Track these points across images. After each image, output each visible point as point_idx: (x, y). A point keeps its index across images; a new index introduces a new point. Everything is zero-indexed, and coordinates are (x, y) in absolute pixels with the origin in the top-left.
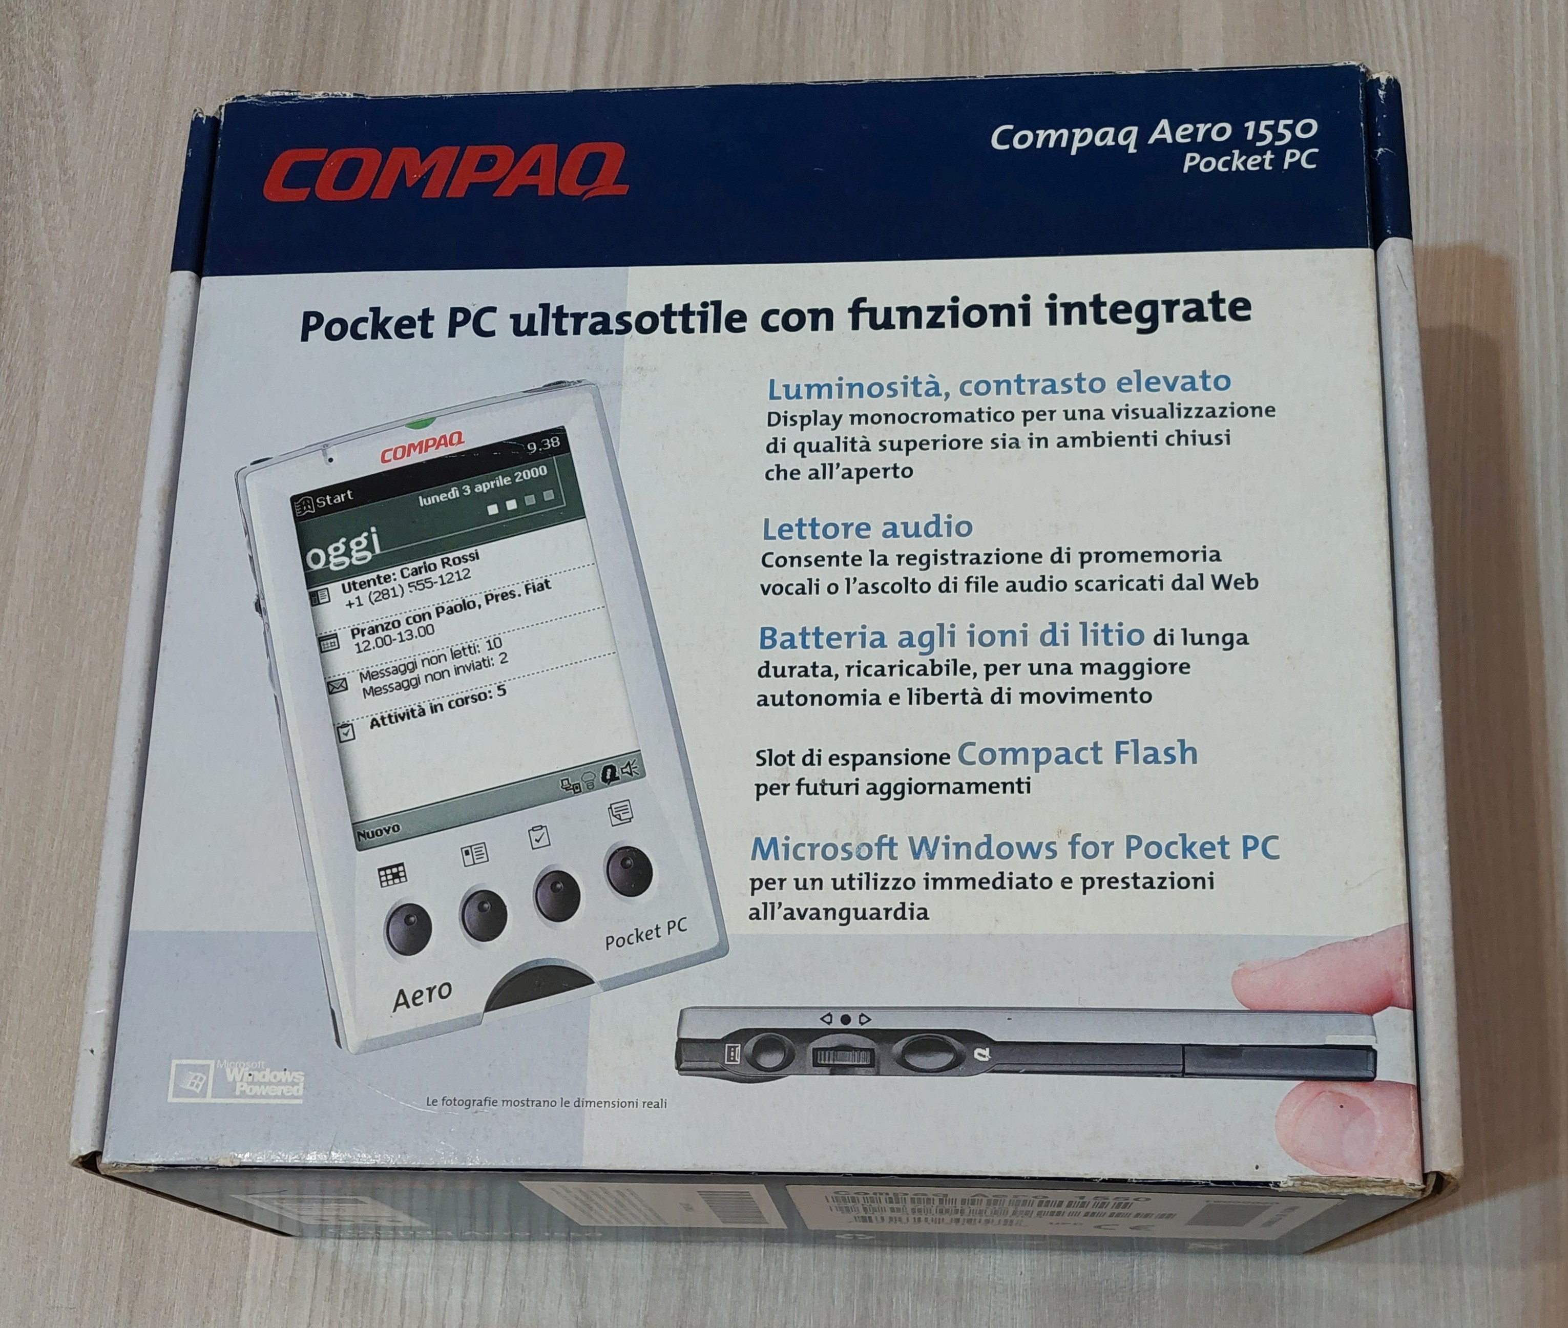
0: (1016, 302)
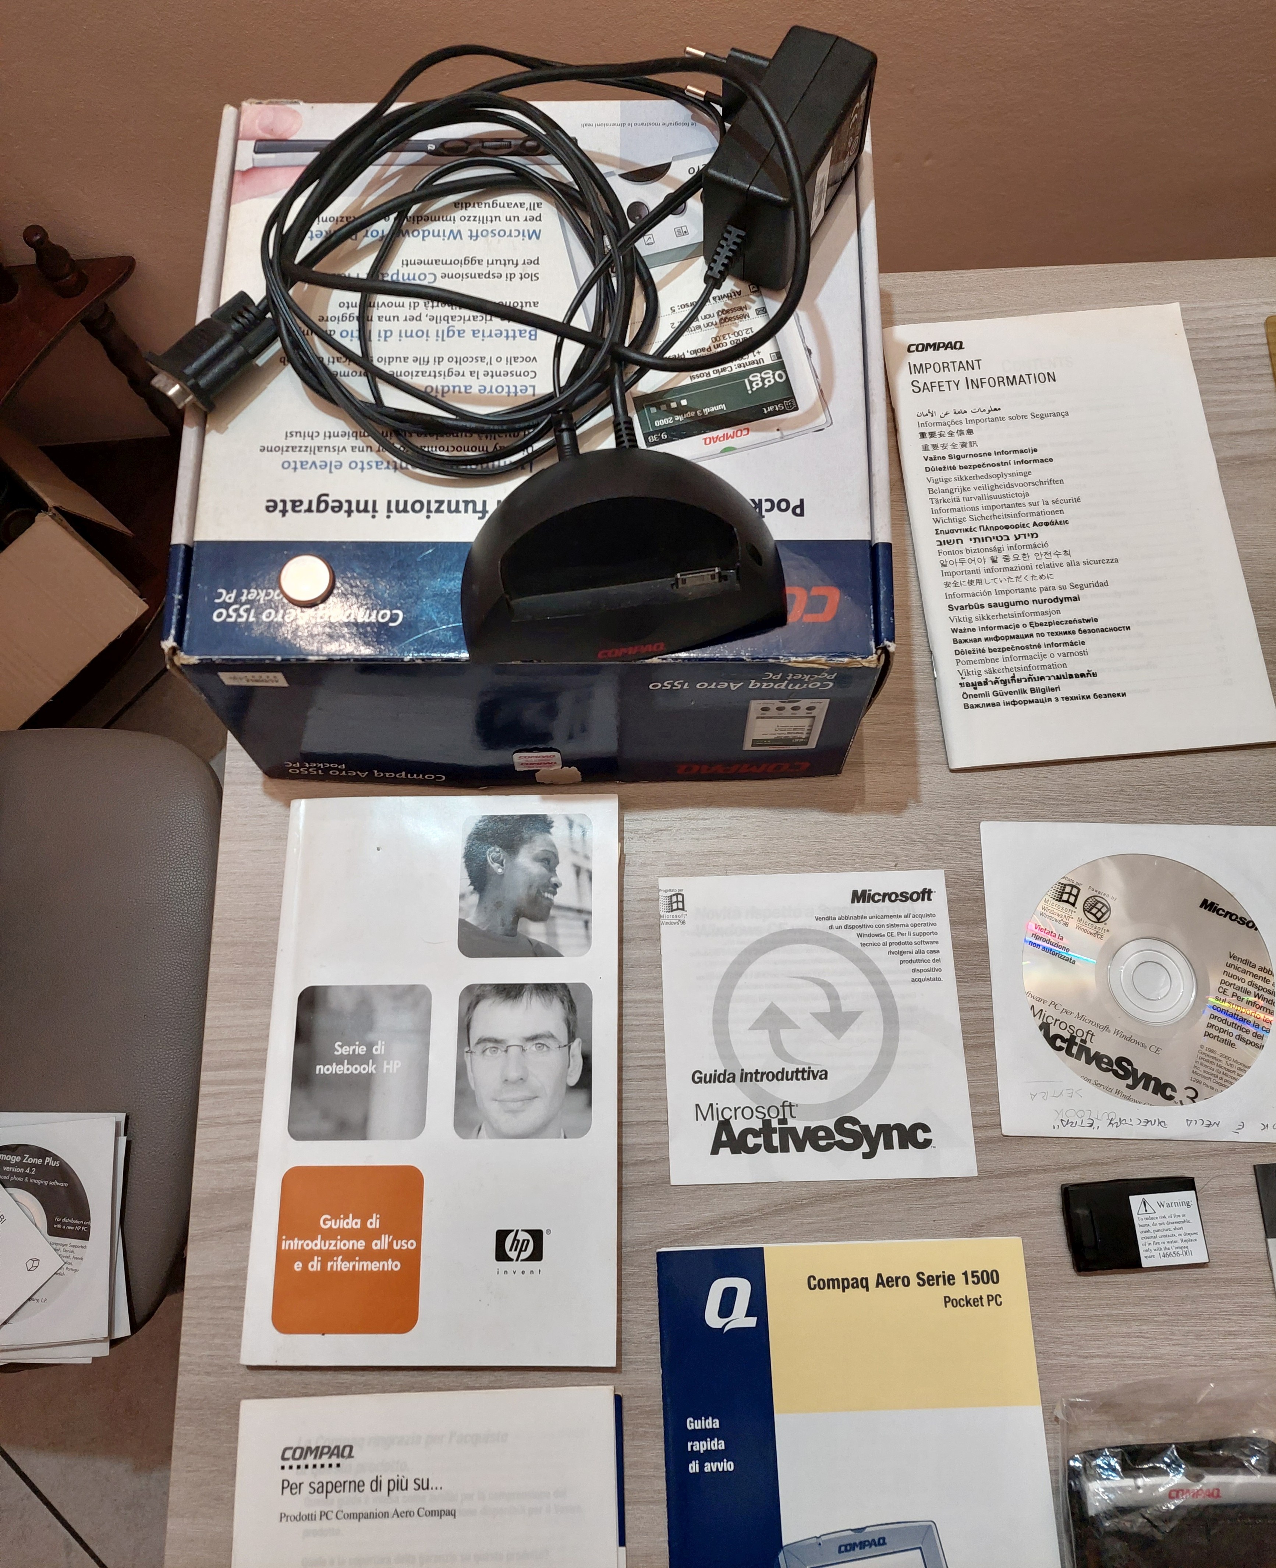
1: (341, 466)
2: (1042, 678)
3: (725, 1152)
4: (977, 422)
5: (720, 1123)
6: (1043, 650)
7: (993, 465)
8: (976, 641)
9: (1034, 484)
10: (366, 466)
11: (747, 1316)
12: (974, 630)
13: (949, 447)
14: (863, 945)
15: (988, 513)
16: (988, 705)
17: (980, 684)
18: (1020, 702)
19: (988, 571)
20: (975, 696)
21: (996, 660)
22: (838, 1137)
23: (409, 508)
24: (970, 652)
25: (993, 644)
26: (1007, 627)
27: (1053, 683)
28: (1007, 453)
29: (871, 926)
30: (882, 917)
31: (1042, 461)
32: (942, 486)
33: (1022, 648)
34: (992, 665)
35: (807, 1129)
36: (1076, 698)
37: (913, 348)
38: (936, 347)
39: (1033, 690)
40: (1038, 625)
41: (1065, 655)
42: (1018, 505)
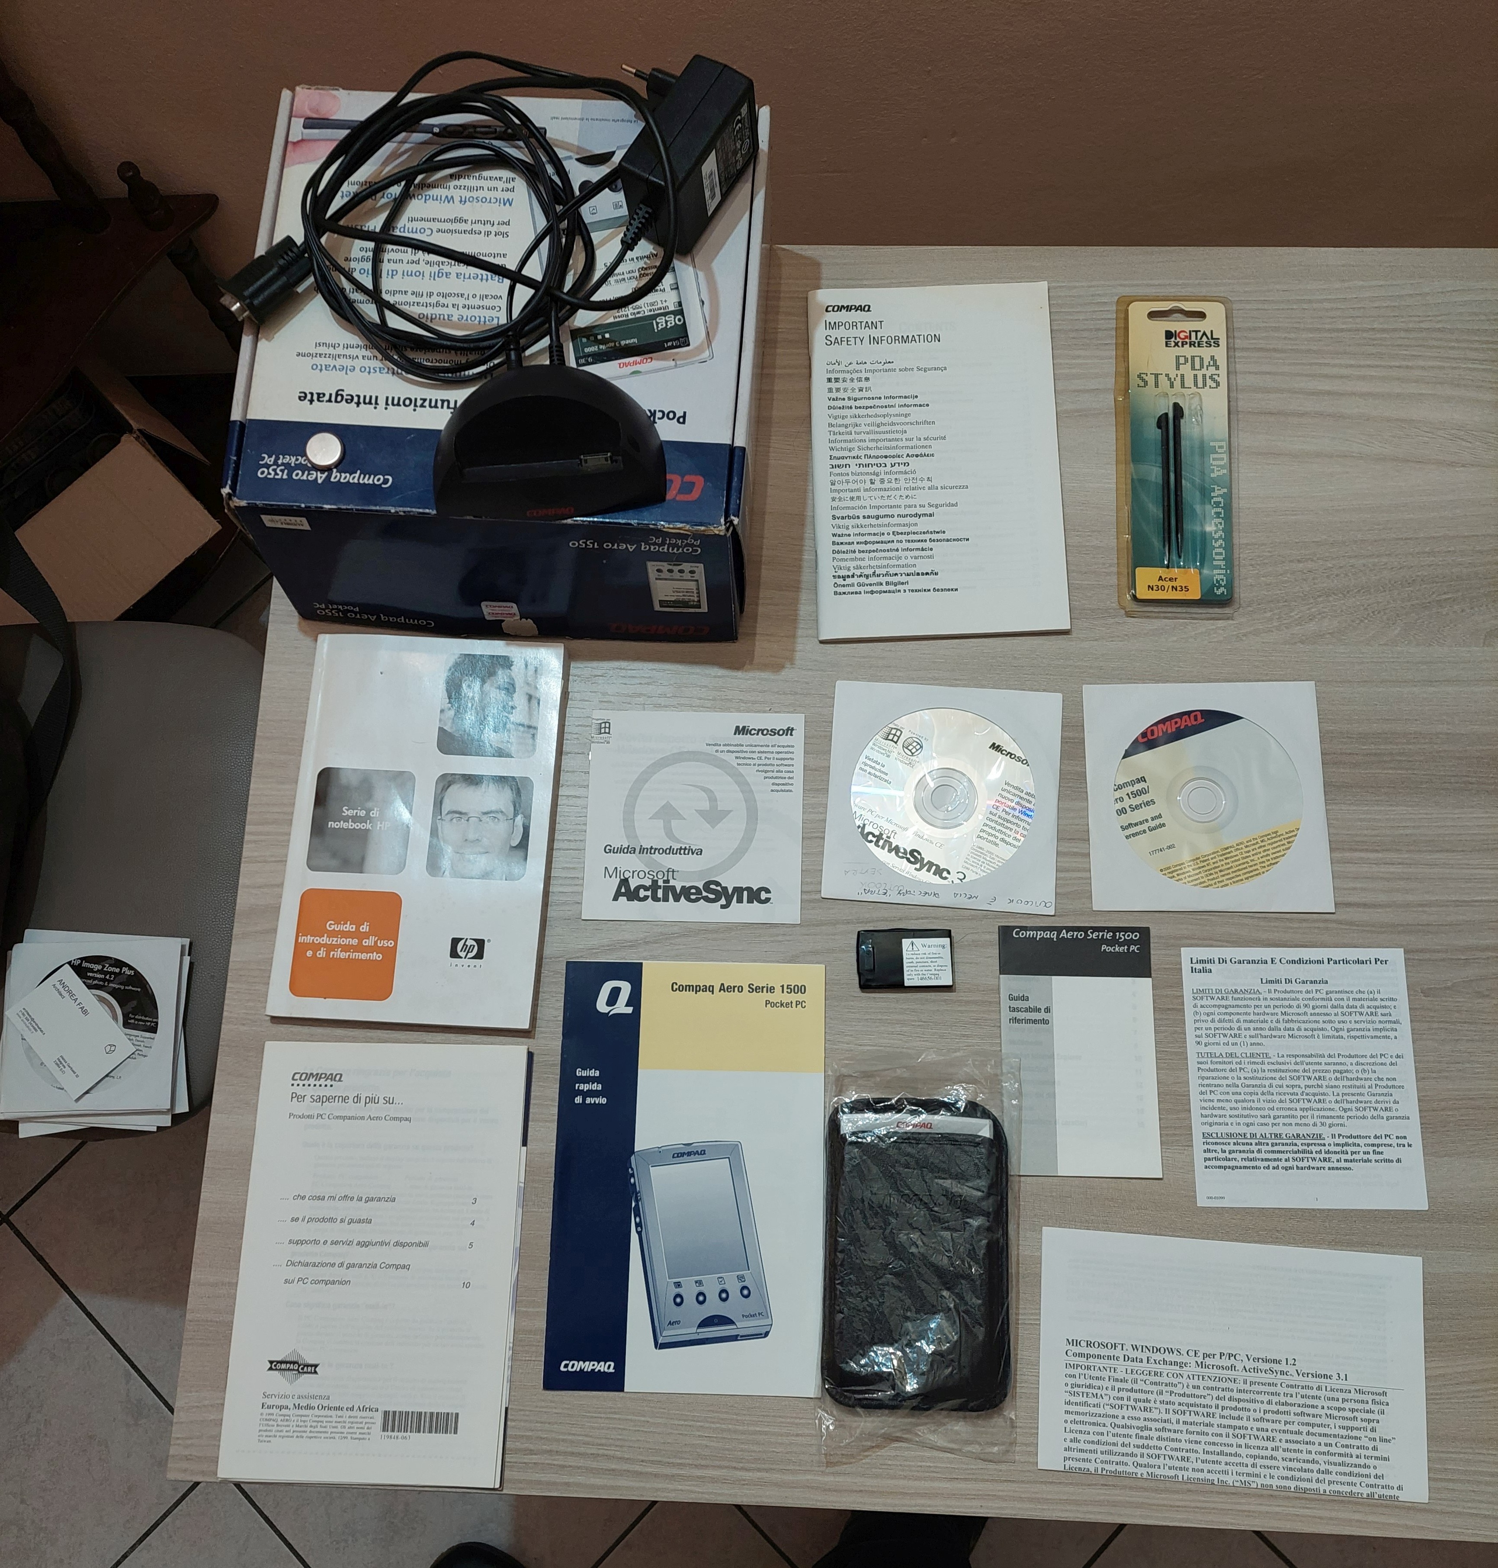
0: (390, 407)
1: (354, 369)
2: (896, 574)
3: (622, 899)
4: (874, 371)
5: (621, 880)
6: (900, 553)
7: (882, 407)
8: (849, 544)
9: (912, 424)
10: (372, 371)
11: (626, 1006)
12: (849, 535)
13: (849, 391)
14: (739, 764)
15: (873, 445)
16: (852, 593)
17: (848, 576)
18: (877, 592)
19: (866, 490)
20: (844, 586)
21: (863, 559)
22: (704, 894)
23: (401, 403)
24: (844, 552)
25: (863, 547)
26: (875, 534)
27: (904, 579)
28: (894, 398)
29: (746, 752)
30: (755, 746)
31: (920, 406)
32: (840, 421)
33: (884, 551)
34: (859, 563)
35: (683, 887)
36: (920, 591)
37: (830, 309)
38: (849, 308)
39: (887, 583)
40: (898, 533)
41: (916, 558)
42: (897, 440)
